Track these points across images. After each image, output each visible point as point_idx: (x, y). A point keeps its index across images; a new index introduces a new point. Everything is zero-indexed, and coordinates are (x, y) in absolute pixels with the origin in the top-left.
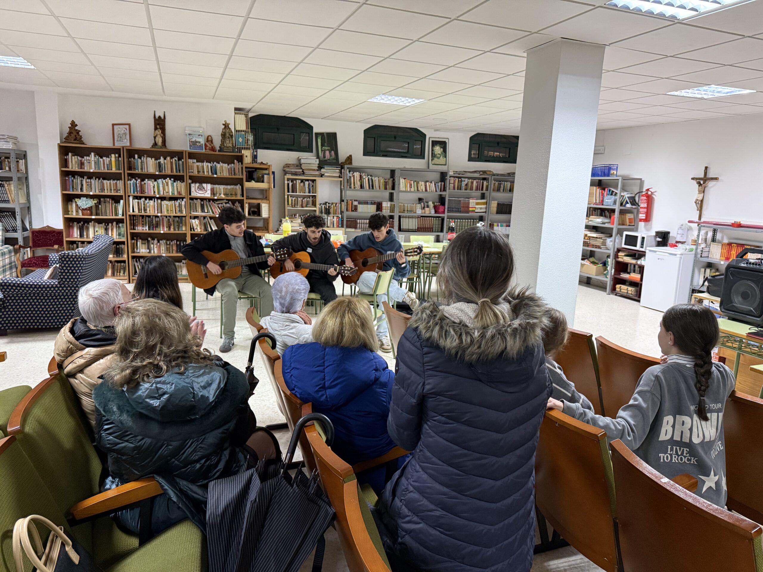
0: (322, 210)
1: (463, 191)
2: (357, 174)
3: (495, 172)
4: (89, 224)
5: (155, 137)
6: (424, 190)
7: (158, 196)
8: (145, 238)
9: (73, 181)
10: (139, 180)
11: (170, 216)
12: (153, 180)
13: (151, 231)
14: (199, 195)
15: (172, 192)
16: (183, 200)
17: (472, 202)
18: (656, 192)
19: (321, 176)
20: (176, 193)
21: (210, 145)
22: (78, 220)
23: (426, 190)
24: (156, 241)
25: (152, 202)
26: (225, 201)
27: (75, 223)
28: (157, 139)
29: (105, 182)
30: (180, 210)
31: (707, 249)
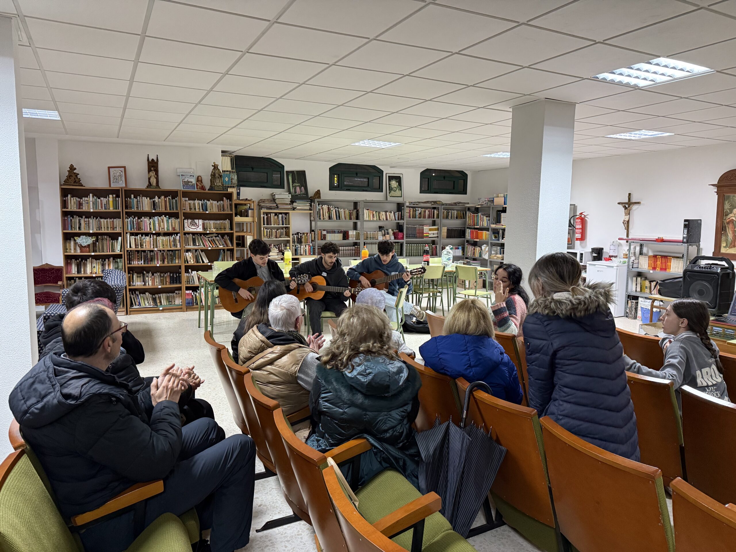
0: (294, 240)
1: (418, 219)
2: (325, 207)
3: (444, 202)
4: (87, 261)
5: (149, 179)
6: (385, 219)
7: (154, 232)
8: (141, 271)
9: (71, 220)
10: (136, 218)
11: (164, 251)
12: (148, 218)
13: (146, 265)
14: (191, 230)
15: (167, 228)
16: (177, 235)
17: (426, 229)
18: (588, 215)
19: (294, 210)
20: (171, 229)
21: (200, 184)
22: (76, 257)
23: (387, 219)
24: (150, 274)
25: (148, 238)
26: (215, 235)
27: (73, 260)
28: (152, 179)
29: (102, 220)
30: (174, 244)
31: (636, 261)
